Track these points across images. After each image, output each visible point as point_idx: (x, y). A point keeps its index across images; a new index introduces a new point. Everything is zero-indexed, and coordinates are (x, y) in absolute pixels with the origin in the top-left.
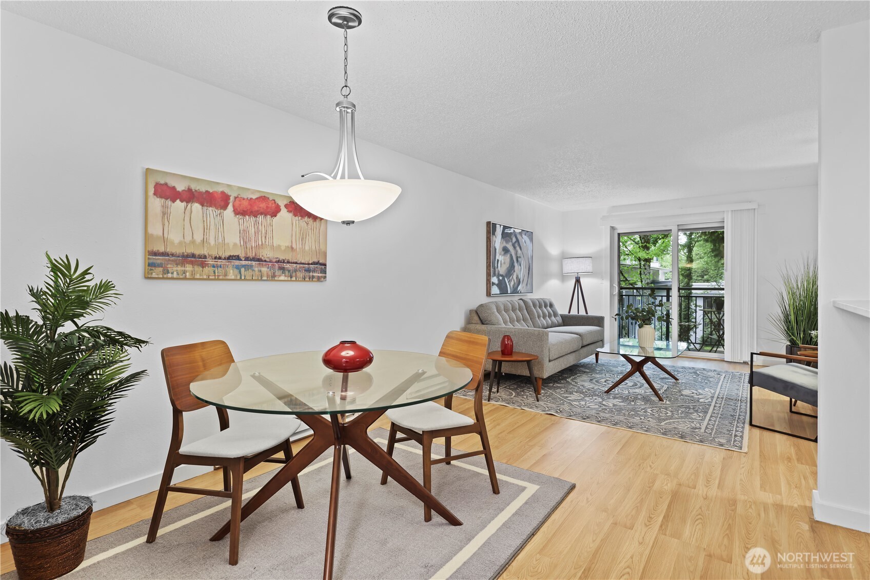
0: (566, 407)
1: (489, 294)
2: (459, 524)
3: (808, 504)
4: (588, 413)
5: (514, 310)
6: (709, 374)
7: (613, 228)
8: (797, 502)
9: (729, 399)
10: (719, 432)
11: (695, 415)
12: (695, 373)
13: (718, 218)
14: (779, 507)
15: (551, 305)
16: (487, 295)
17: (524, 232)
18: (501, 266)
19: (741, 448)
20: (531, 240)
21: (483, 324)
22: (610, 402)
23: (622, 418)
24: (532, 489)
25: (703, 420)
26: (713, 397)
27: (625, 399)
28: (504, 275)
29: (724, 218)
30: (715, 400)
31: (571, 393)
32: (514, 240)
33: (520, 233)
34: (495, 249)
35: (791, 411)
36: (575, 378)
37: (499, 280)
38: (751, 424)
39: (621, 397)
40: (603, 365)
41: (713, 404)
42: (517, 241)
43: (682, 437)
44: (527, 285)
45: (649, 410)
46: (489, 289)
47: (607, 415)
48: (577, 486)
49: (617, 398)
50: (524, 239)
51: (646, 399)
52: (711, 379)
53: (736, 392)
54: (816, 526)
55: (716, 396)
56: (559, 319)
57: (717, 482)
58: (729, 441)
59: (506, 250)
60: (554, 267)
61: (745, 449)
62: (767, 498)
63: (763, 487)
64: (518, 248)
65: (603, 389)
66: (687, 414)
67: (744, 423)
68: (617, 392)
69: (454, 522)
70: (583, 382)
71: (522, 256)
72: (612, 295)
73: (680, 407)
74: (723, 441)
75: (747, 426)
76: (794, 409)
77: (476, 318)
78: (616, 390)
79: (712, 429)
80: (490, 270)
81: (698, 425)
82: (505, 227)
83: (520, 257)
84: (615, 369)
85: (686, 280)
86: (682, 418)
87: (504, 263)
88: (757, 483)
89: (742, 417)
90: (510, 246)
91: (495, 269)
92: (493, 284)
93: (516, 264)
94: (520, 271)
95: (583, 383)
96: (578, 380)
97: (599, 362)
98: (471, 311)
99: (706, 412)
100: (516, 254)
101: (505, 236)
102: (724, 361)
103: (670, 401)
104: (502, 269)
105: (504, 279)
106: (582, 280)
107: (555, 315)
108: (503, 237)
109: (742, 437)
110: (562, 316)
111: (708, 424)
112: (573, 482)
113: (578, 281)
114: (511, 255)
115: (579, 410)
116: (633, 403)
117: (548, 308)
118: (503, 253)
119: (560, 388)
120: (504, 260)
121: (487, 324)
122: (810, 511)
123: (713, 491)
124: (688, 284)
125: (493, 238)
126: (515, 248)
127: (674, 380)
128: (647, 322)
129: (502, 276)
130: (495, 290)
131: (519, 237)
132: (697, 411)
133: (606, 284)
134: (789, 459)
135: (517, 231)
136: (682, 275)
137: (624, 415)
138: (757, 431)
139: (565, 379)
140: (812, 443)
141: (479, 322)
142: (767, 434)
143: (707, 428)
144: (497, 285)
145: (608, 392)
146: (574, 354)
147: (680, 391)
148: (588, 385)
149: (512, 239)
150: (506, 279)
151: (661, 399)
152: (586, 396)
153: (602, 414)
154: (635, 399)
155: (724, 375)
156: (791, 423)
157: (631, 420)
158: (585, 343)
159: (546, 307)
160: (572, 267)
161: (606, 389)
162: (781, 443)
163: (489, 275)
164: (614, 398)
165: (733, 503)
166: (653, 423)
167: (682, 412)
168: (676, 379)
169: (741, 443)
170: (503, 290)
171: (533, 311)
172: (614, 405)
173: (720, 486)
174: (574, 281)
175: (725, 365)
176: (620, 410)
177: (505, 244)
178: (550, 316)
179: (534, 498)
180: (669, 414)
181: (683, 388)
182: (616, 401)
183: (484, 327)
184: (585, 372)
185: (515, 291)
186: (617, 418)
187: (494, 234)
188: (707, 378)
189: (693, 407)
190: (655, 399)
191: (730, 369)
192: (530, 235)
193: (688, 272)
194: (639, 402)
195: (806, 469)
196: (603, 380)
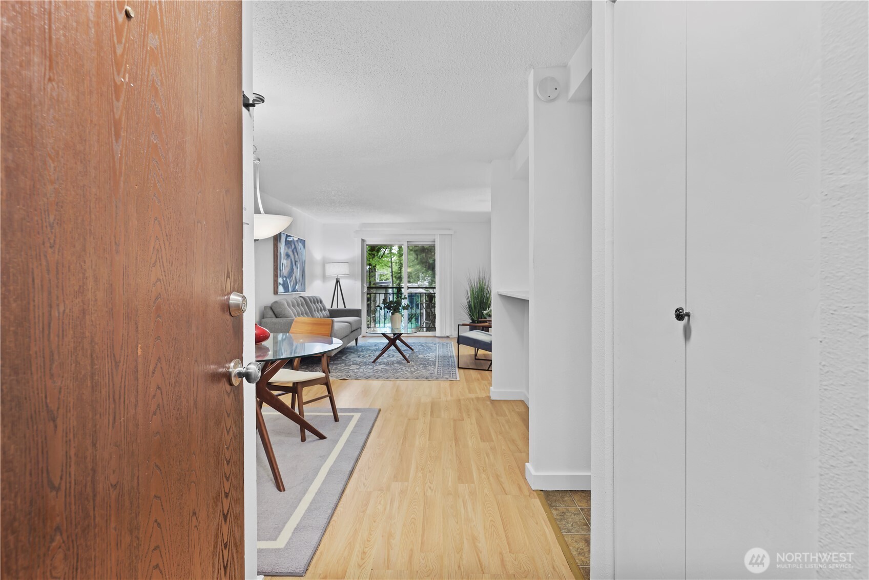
0: (352, 374)
1: (276, 292)
2: (325, 438)
3: (488, 395)
4: (368, 375)
5: (298, 305)
6: (430, 345)
7: (363, 240)
8: (484, 395)
9: (444, 357)
10: (444, 374)
11: (429, 367)
12: (422, 345)
13: (431, 238)
14: (478, 399)
15: (321, 302)
16: (274, 294)
17: (299, 240)
18: (285, 269)
19: (456, 378)
20: (304, 247)
21: (277, 317)
22: (379, 367)
23: (390, 374)
24: (357, 416)
25: (435, 369)
26: (436, 357)
27: (387, 364)
28: (287, 276)
29: (435, 239)
30: (437, 358)
31: (350, 365)
32: (293, 246)
33: (297, 241)
34: (281, 254)
35: (475, 359)
36: (347, 357)
37: (283, 280)
38: (459, 368)
39: (384, 364)
40: (362, 347)
41: (437, 360)
42: (295, 247)
43: (427, 379)
44: (302, 285)
45: (404, 368)
46: (276, 289)
47: (381, 374)
48: (381, 410)
49: (382, 364)
50: (300, 245)
51: (399, 363)
52: (432, 348)
53: (447, 353)
54: (493, 402)
55: (437, 356)
56: (327, 312)
57: (450, 394)
58: (450, 376)
59: (288, 256)
60: (318, 270)
61: (458, 379)
62: (473, 396)
63: (469, 392)
64: (296, 254)
65: (370, 360)
66: (426, 367)
67: (455, 367)
68: (379, 361)
69: (322, 437)
70: (353, 357)
71: (298, 261)
72: (363, 293)
73: (421, 364)
74: (447, 377)
75: (457, 369)
76: (476, 358)
77: (271, 313)
78: (379, 360)
79: (440, 372)
80: (277, 272)
81: (433, 372)
82: (287, 236)
83: (297, 261)
84: (371, 348)
85: (398, 281)
86: (423, 369)
87: (287, 266)
88: (467, 391)
89: (453, 365)
90: (291, 253)
91: (280, 271)
92: (280, 284)
93: (294, 267)
94: (297, 273)
95: (355, 359)
96: (350, 357)
97: (358, 345)
98: (265, 308)
99: (435, 365)
100: (295, 259)
101: (288, 243)
102: (436, 337)
103: (413, 362)
104: (285, 271)
105: (286, 279)
106: (340, 281)
107: (325, 309)
108: (286, 244)
109: (455, 374)
110: (329, 310)
111: (438, 370)
112: (379, 408)
113: (338, 281)
114: (291, 259)
115: (361, 374)
116: (392, 366)
117: (319, 304)
118: (286, 257)
119: (340, 364)
120: (287, 263)
121: (281, 318)
122: (489, 397)
123: (449, 398)
124: (399, 284)
125: (279, 245)
126: (294, 253)
127: (411, 351)
128: (397, 310)
129: (285, 277)
130: (281, 289)
131: (296, 244)
132: (430, 365)
133: (359, 284)
134: (478, 380)
135: (296, 239)
136: (395, 277)
137: (391, 373)
138: (462, 371)
139: (340, 357)
140: (487, 372)
141: (273, 316)
142: (466, 371)
143: (438, 372)
144: (282, 285)
145: (374, 362)
146: (347, 338)
147: (417, 356)
148: (358, 360)
149: (292, 246)
150: (288, 280)
151: (408, 362)
152: (361, 366)
153: (377, 374)
154: (393, 364)
155: (438, 345)
156: (476, 364)
157: (396, 375)
158: (353, 329)
159: (318, 303)
160: (334, 270)
161: (372, 361)
162: (474, 374)
163: (276, 276)
164: (380, 365)
165: (459, 400)
166: (409, 374)
167: (422, 367)
168: (412, 350)
169: (456, 376)
170: (286, 289)
171: (311, 307)
172: (382, 369)
173: (452, 395)
174: (335, 281)
175: (437, 339)
176: (387, 371)
177: (287, 250)
178: (321, 311)
179: (361, 420)
180: (416, 369)
181: (418, 354)
182: (382, 366)
183: (278, 320)
184: (352, 352)
185: (294, 290)
186: (387, 375)
187: (280, 241)
188: (429, 347)
189: (426, 363)
190: (405, 362)
191: (441, 341)
192: (303, 242)
193: (399, 275)
194: (396, 365)
195: (486, 382)
196: (367, 355)
